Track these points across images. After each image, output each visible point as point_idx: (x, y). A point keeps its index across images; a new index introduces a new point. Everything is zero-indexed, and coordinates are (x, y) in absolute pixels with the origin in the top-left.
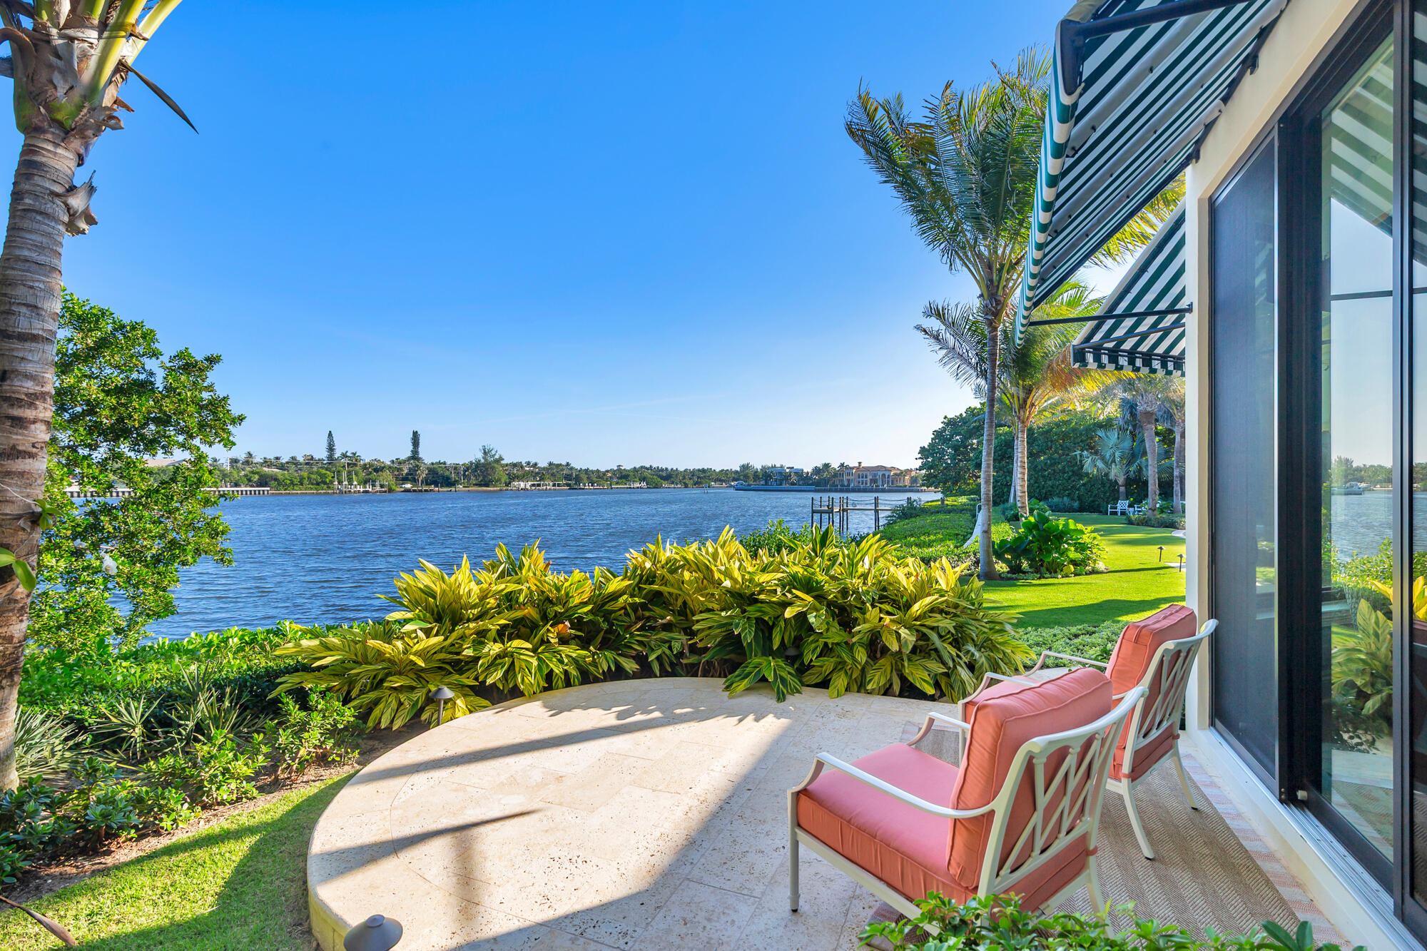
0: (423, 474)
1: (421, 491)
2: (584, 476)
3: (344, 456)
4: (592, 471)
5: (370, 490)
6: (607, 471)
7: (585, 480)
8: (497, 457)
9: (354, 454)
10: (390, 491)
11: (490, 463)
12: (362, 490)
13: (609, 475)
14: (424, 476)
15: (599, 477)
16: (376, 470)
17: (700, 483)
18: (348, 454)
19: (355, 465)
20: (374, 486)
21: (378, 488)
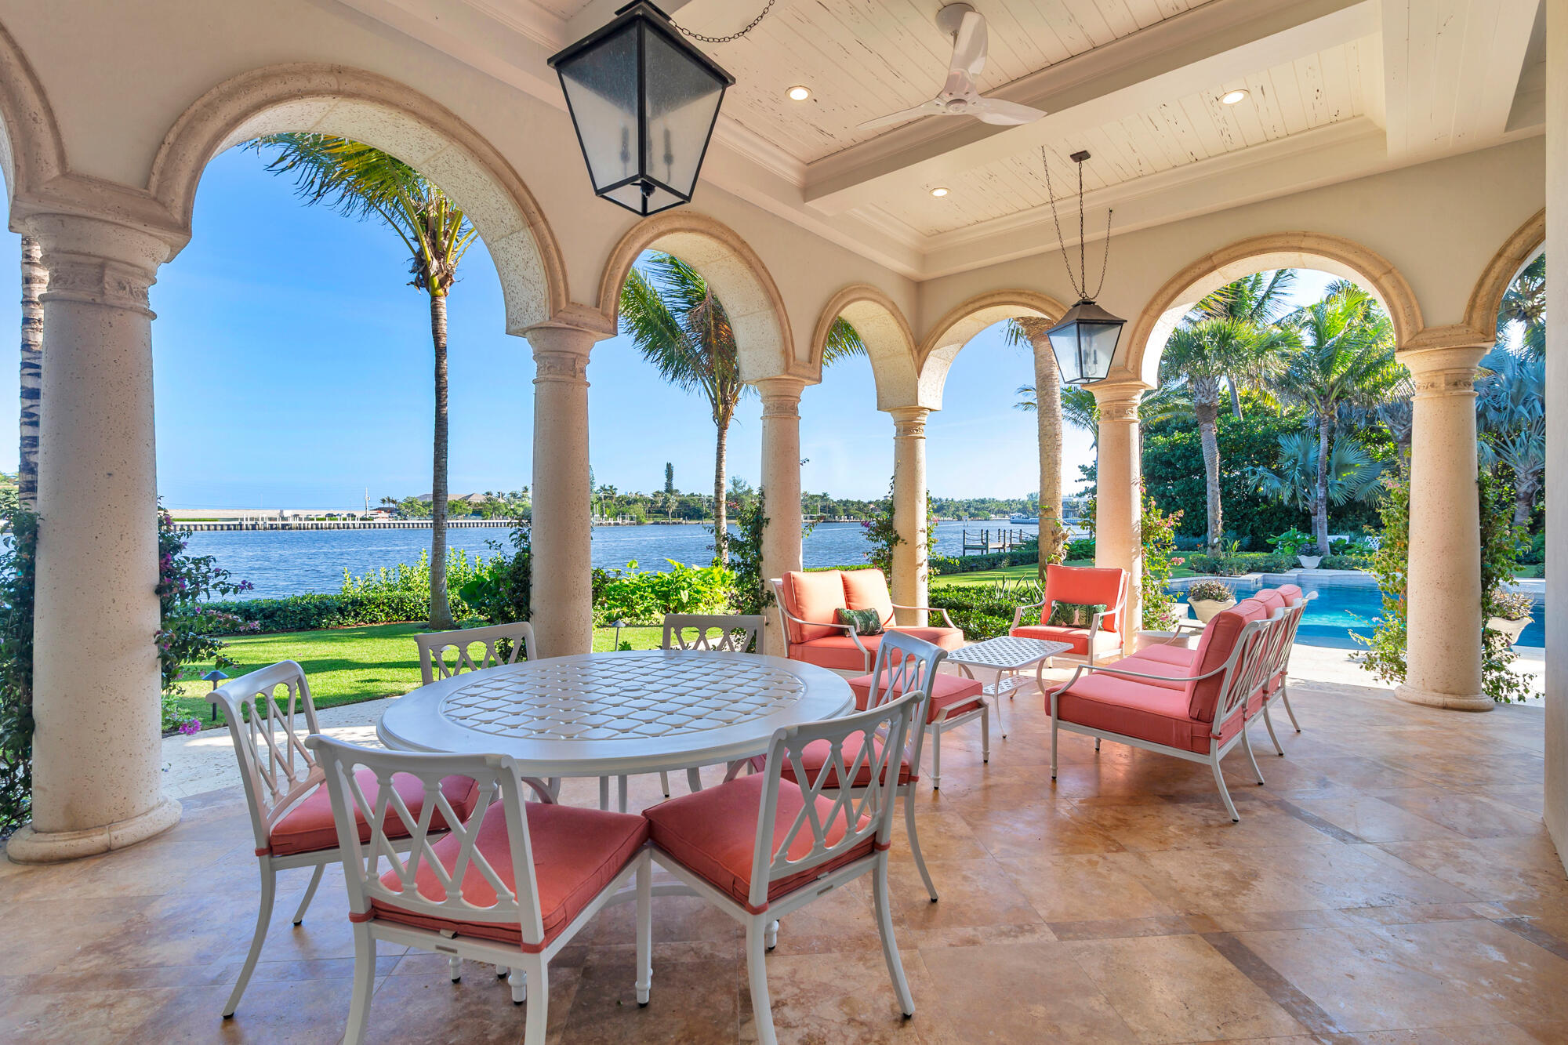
0: (673, 506)
1: (668, 524)
2: (840, 509)
3: (603, 489)
4: (853, 503)
5: (620, 522)
6: (870, 503)
7: (841, 513)
8: (746, 489)
9: (611, 487)
10: (640, 523)
11: (739, 495)
12: (612, 522)
13: (872, 506)
14: (674, 508)
15: (859, 509)
16: (629, 503)
17: (977, 515)
18: (606, 487)
19: (611, 498)
20: (623, 518)
21: (627, 521)
